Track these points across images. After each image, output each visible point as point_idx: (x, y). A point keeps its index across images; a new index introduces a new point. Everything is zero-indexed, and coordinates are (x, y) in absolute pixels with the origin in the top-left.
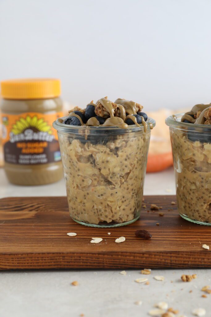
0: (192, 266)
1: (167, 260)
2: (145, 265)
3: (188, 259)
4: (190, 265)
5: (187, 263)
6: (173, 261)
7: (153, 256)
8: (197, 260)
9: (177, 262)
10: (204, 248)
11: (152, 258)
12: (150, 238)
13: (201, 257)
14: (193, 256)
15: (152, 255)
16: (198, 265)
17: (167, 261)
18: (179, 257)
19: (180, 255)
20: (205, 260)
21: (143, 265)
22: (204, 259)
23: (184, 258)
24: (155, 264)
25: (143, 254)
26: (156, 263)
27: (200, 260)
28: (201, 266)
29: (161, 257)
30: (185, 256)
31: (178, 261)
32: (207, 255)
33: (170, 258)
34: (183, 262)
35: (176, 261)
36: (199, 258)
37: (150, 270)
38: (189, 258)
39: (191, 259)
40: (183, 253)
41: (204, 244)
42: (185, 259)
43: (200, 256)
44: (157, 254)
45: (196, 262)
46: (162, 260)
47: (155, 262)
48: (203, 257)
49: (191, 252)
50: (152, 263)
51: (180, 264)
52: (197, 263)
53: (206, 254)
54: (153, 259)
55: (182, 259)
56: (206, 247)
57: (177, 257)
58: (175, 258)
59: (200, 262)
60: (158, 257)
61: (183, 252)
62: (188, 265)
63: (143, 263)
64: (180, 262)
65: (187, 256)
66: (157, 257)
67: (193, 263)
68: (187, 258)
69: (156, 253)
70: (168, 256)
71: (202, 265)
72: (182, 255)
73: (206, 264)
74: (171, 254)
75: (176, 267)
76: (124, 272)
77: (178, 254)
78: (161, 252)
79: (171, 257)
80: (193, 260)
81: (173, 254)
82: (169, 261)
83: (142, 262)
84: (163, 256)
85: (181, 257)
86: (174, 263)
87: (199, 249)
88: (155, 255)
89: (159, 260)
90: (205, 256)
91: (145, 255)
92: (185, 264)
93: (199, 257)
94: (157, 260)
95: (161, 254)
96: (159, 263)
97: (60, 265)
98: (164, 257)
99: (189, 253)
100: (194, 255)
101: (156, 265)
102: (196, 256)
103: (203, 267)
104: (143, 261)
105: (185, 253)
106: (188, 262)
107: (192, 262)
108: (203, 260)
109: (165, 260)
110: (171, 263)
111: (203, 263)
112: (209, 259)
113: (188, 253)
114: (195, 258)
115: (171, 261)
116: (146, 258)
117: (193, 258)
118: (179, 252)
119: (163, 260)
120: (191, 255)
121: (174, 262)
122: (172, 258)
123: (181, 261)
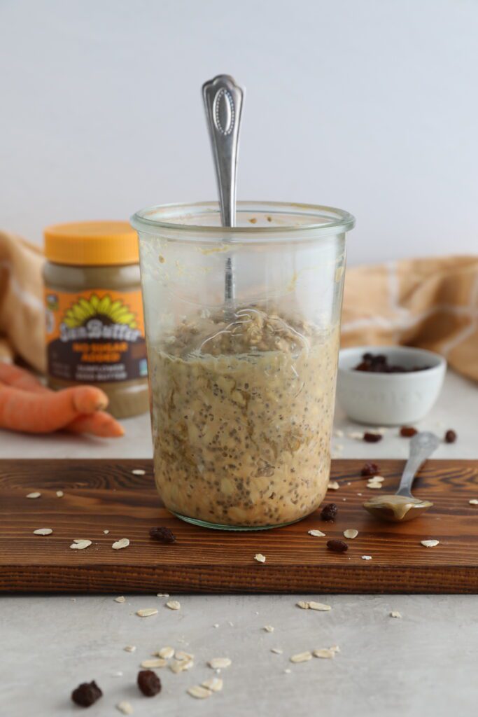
0: (235, 590)
1: (195, 579)
2: (158, 587)
3: (228, 579)
4: (232, 588)
5: (227, 584)
6: (204, 581)
7: (171, 573)
8: (243, 579)
9: (210, 583)
10: (256, 560)
11: (168, 576)
12: (173, 541)
13: (250, 574)
14: (237, 574)
15: (169, 571)
16: (245, 588)
17: (193, 581)
18: (214, 575)
19: (216, 572)
20: (257, 580)
21: (154, 586)
22: (255, 578)
23: (222, 576)
24: (174, 586)
25: (154, 568)
26: (175, 584)
27: (248, 579)
28: (250, 590)
29: (184, 574)
30: (223, 572)
31: (212, 581)
32: (259, 572)
33: (198, 576)
34: (220, 583)
35: (208, 581)
36: (246, 577)
37: (167, 596)
38: (231, 576)
39: (234, 578)
40: (220, 568)
41: (258, 552)
42: (224, 578)
43: (248, 573)
44: (178, 569)
45: (242, 583)
46: (185, 578)
47: (173, 583)
48: (253, 575)
49: (233, 567)
50: (169, 584)
51: (216, 586)
52: (244, 585)
53: (258, 570)
54: (170, 578)
55: (219, 578)
56: (261, 558)
57: (210, 574)
58: (206, 576)
59: (249, 583)
60: (179, 574)
61: (220, 566)
62: (229, 587)
63: (154, 584)
64: (215, 583)
65: (227, 573)
66: (177, 573)
67: (237, 584)
68: (227, 576)
69: (175, 568)
70: (196, 573)
71: (252, 588)
72: (219, 570)
73: (258, 586)
74: (200, 569)
75: (208, 591)
76: (121, 599)
77: (213, 570)
78: (183, 566)
79: (200, 574)
80: (238, 579)
81: (204, 569)
82: (197, 582)
83: (152, 582)
84: (187, 573)
85: (218, 575)
86: (205, 585)
87: (248, 562)
88: (174, 571)
89: (181, 579)
90: (257, 573)
91: (157, 571)
92: (224, 587)
93: (246, 574)
94: (176, 578)
95: (184, 569)
96: (181, 585)
97: (16, 586)
98: (188, 575)
99: (231, 569)
100: (239, 572)
101: (176, 588)
102: (242, 574)
103: (254, 591)
104: (154, 581)
105: (223, 568)
106: (229, 582)
107: (235, 582)
108: (253, 580)
109: (191, 579)
110: (200, 585)
111: (254, 585)
112: (263, 578)
113: (228, 568)
114: (241, 577)
115: (201, 581)
116: (159, 575)
117: (236, 576)
118: (213, 566)
119: (187, 580)
120: (233, 572)
121: (206, 583)
122: (202, 575)
123: (218, 581)
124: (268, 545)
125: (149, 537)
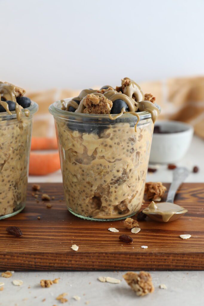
0: (58, 268)
1: (31, 262)
2: (7, 267)
3: (54, 261)
4: (56, 267)
5: (52, 265)
6: (38, 263)
7: (16, 258)
8: (63, 262)
9: (42, 264)
10: (72, 249)
11: (14, 259)
13: (68, 258)
14: (59, 258)
15: (14, 256)
16: (65, 267)
17: (30, 263)
18: (44, 259)
19: (45, 257)
20: (73, 262)
21: (5, 266)
22: (71, 261)
23: (50, 259)
24: (18, 266)
25: (4, 255)
26: (19, 265)
27: (67, 262)
28: (68, 269)
29: (24, 258)
30: (50, 257)
31: (43, 263)
32: (74, 257)
33: (34, 260)
34: (48, 264)
35: (40, 263)
36: (65, 260)
37: (13, 272)
38: (55, 260)
39: (57, 261)
40: (47, 255)
41: (74, 243)
42: (51, 261)
43: (67, 258)
44: (20, 255)
45: (62, 264)
46: (25, 261)
47: (18, 264)
48: (71, 259)
49: (57, 254)
50: (15, 265)
51: (46, 266)
52: (64, 265)
53: (73, 256)
54: (16, 261)
55: (47, 261)
56: (75, 248)
57: (41, 259)
58: (39, 260)
59: (67, 264)
60: (21, 258)
61: (48, 253)
62: (54, 267)
63: (5, 265)
64: (45, 264)
65: (53, 258)
66: (20, 258)
67: (59, 265)
68: (52, 260)
69: (18, 255)
70: (32, 258)
71: (69, 267)
72: (47, 256)
73: (74, 266)
74: (35, 255)
75: (41, 269)
77: (43, 256)
78: (24, 254)
79: (35, 258)
80: (60, 262)
81: (38, 255)
82: (33, 263)
83: (4, 264)
84: (26, 258)
85: (46, 259)
86: (39, 266)
87: (66, 250)
88: (18, 257)
89: (22, 262)
90: (72, 258)
91: (7, 257)
92: (51, 267)
93: (65, 259)
94: (20, 261)
95: (24, 256)
96: (23, 265)
98: (27, 259)
99: (55, 255)
100: (60, 257)
101: (19, 267)
102: (62, 258)
103: (71, 269)
104: (5, 263)
105: (50, 255)
106: (54, 264)
107: (58, 264)
108: (70, 262)
109: (29, 262)
110: (35, 265)
111: (70, 266)
112: (76, 261)
113: (53, 255)
114: (61, 260)
115: (35, 263)
116: (8, 259)
117: (59, 260)
118: (43, 253)
119: (27, 262)
120: (56, 257)
121: (39, 264)
122: (36, 259)
123: (46, 263)
124: (82, 238)
125: (7, 232)
